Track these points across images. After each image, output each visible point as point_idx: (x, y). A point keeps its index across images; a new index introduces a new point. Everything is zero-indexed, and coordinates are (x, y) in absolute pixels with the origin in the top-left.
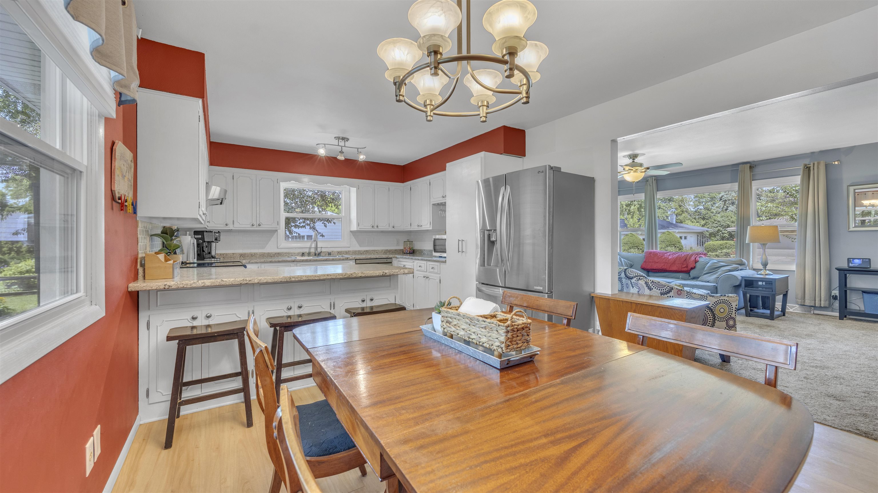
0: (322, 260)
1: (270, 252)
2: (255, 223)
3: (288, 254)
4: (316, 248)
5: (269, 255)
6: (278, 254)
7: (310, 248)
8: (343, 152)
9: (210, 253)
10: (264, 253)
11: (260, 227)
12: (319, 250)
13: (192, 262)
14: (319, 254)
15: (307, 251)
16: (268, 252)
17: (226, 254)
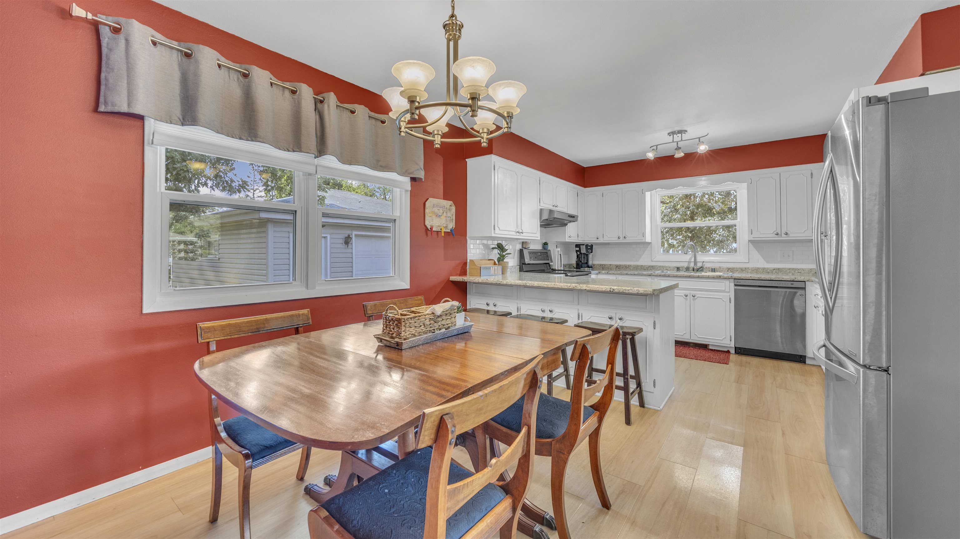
0: (684, 277)
1: (643, 264)
2: (621, 236)
3: (662, 268)
4: (695, 262)
5: (643, 268)
6: (652, 268)
7: (689, 262)
8: (680, 148)
9: (587, 263)
10: (638, 266)
11: (626, 239)
12: (699, 265)
13: (560, 269)
14: (701, 269)
15: (686, 265)
16: (642, 264)
17: (605, 265)
